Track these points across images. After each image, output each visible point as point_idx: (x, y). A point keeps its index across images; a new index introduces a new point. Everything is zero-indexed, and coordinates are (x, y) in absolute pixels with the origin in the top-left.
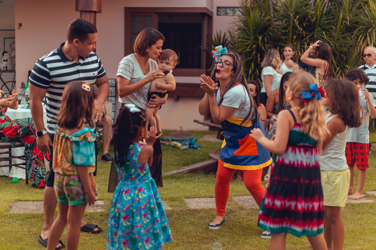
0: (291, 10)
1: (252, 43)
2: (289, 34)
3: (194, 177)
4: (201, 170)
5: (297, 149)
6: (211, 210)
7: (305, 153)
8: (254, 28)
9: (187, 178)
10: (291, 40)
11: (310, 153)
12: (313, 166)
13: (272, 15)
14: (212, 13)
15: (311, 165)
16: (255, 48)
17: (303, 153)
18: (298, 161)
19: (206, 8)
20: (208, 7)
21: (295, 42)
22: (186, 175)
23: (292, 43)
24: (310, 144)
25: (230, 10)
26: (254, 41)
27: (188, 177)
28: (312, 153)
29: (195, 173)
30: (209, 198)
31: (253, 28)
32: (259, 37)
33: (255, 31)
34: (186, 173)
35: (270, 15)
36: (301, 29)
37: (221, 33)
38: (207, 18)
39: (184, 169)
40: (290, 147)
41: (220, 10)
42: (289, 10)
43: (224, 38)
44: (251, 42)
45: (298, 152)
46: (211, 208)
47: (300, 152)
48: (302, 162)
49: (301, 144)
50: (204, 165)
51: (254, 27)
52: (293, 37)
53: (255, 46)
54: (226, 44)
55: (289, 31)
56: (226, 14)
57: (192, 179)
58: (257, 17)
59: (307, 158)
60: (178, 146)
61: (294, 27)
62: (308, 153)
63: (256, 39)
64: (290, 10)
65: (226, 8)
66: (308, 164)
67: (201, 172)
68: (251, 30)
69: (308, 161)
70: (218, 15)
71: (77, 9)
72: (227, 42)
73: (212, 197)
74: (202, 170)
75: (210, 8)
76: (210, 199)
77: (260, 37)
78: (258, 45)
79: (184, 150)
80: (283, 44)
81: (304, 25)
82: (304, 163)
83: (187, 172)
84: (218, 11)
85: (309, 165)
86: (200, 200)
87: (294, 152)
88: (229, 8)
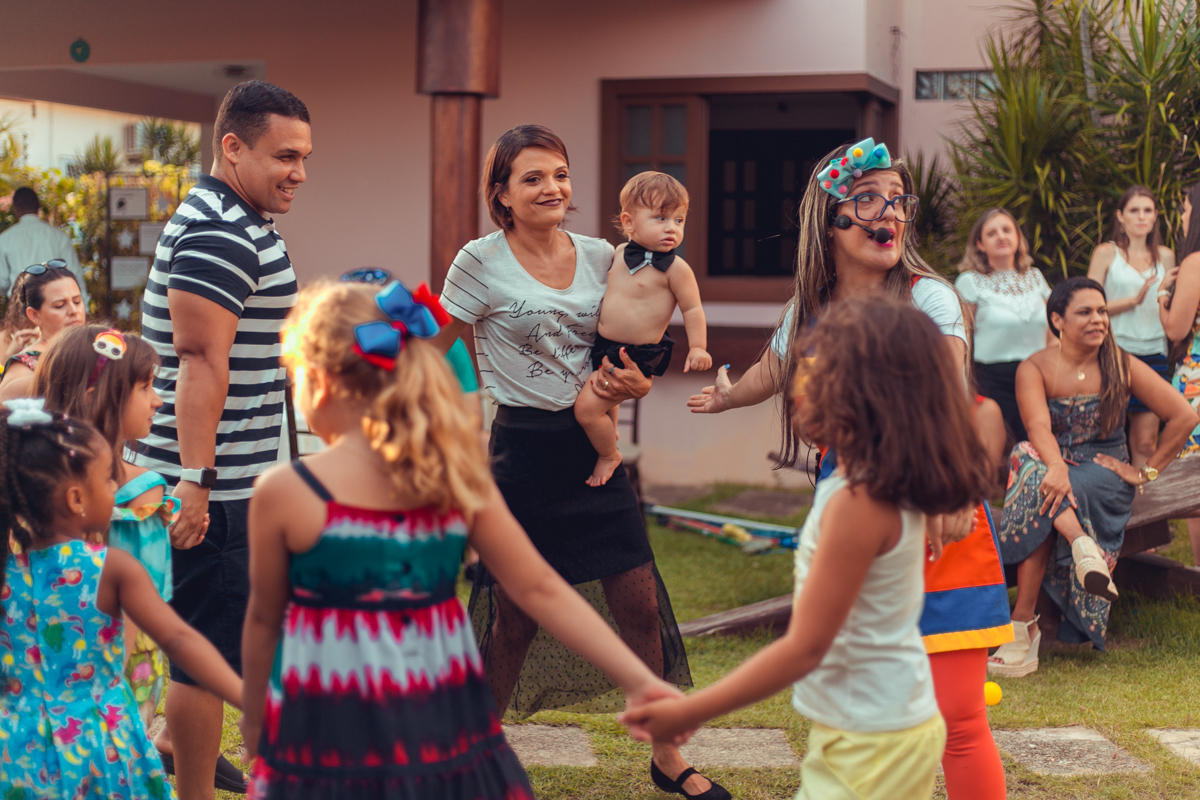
0: (1150, 72)
1: (1016, 190)
2: (1141, 158)
3: (741, 651)
4: (767, 626)
5: (359, 620)
6: (732, 775)
7: (397, 633)
8: (1023, 138)
9: (715, 653)
10: (1151, 179)
11: (423, 629)
12: (439, 683)
13: (1091, 92)
14: (897, 93)
15: (432, 682)
16: (1025, 203)
17: (386, 634)
18: (368, 670)
19: (867, 77)
20: (873, 73)
21: (1162, 186)
22: (712, 643)
23: (1154, 187)
24: (416, 589)
25: (963, 81)
26: (1023, 184)
27: (718, 648)
28: (429, 629)
29: (747, 638)
30: (748, 731)
31: (1018, 138)
32: (1038, 170)
33: (1024, 148)
34: (714, 634)
35: (1083, 93)
36: (1182, 138)
37: (921, 158)
38: (874, 107)
39: (709, 620)
40: (329, 613)
41: (926, 81)
42: (1143, 75)
43: (931, 175)
44: (1012, 187)
45: (364, 632)
46: (735, 769)
47: (374, 628)
48: (386, 677)
49: (378, 595)
50: (781, 609)
51: (1021, 135)
52: (1155, 169)
53: (1023, 199)
54: (938, 192)
55: (1142, 146)
56: (952, 95)
57: (733, 655)
58: (1036, 97)
59: (412, 654)
60: (738, 540)
61: (1161, 132)
62: (410, 633)
63: (1030, 176)
64: (1147, 75)
65: (948, 73)
66: (418, 679)
67: (767, 634)
68: (1012, 144)
69: (417, 666)
70: (918, 96)
71: (419, 88)
72: (944, 186)
73: (762, 728)
74: (771, 625)
75: (883, 76)
76: (752, 733)
77: (1042, 167)
78: (1036, 196)
79: (758, 552)
80: (1120, 192)
81: (1196, 123)
82: (401, 678)
83: (720, 631)
84: (919, 84)
85: (424, 680)
86: (717, 734)
87: (347, 630)
88: (960, 73)
